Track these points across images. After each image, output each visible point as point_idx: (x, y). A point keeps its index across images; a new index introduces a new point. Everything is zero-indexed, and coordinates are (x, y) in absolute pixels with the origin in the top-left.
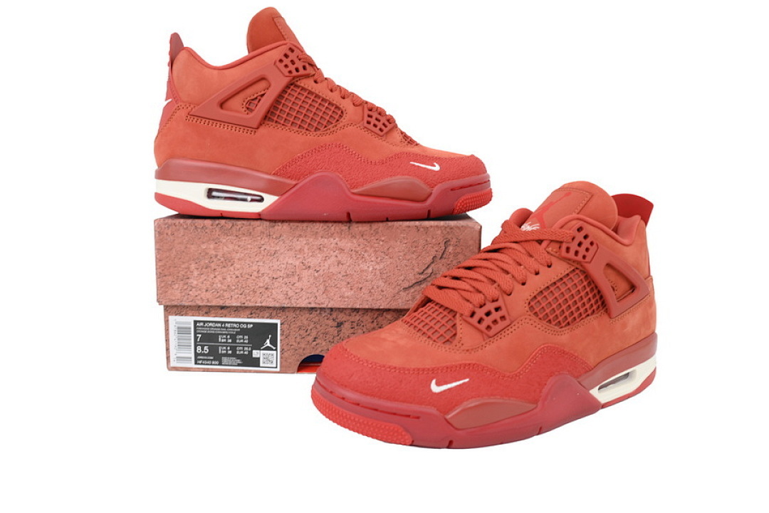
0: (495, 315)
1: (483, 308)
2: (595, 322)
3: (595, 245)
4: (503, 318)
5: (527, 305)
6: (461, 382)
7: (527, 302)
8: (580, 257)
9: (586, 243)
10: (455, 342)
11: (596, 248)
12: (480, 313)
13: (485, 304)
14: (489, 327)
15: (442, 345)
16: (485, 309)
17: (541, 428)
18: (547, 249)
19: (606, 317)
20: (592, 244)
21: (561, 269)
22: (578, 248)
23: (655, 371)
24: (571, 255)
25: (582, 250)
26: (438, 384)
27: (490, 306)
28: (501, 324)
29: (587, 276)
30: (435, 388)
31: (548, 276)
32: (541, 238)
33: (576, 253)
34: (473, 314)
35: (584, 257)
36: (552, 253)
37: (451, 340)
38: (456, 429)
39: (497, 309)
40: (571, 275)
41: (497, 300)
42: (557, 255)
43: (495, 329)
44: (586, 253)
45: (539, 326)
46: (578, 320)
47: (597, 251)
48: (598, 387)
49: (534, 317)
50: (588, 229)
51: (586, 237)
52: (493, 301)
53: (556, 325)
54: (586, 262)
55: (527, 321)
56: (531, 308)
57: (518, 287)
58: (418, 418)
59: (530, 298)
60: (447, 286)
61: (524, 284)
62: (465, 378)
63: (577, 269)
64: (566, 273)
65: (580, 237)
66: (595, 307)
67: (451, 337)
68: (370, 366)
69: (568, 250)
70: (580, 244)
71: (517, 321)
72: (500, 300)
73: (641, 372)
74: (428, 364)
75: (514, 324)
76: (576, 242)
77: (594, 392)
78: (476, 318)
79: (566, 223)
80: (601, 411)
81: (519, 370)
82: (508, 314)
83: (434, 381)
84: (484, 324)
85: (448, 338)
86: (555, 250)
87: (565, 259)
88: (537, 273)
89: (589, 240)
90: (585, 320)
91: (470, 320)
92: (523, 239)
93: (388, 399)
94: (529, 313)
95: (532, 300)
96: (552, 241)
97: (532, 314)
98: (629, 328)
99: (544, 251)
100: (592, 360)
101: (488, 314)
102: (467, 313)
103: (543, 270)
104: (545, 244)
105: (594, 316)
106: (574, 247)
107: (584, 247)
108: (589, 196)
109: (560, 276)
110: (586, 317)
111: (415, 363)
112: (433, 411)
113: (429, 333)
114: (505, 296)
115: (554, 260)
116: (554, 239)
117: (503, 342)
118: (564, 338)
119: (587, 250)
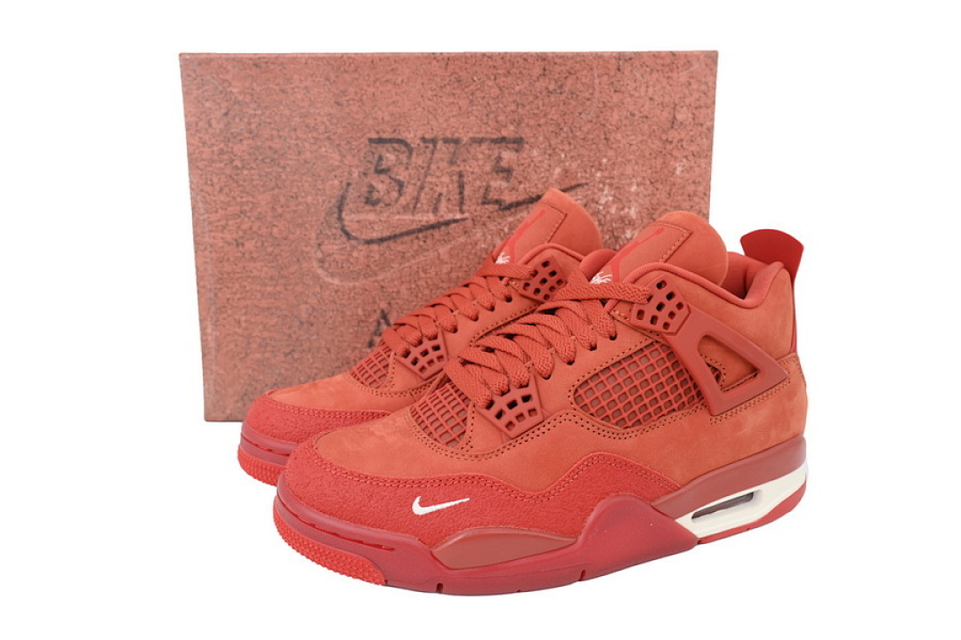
0: (522, 407)
1: (505, 396)
2: (683, 422)
3: (685, 309)
4: (532, 411)
5: (571, 394)
6: (457, 502)
7: (573, 389)
8: (659, 326)
9: (670, 306)
10: (462, 443)
11: (687, 312)
12: (501, 403)
13: (509, 391)
14: (510, 424)
15: (444, 447)
16: (508, 398)
17: (583, 572)
18: (612, 313)
19: (703, 415)
20: (680, 306)
21: (629, 341)
22: (657, 313)
23: (803, 487)
24: (646, 322)
25: (663, 316)
26: (422, 504)
27: (516, 394)
28: (529, 421)
29: (671, 353)
30: (418, 509)
31: (609, 352)
32: (606, 296)
33: (654, 320)
34: (490, 405)
35: (666, 325)
36: (619, 318)
37: (458, 439)
38: (448, 568)
39: (526, 399)
40: (647, 352)
41: (527, 386)
42: (624, 321)
43: (519, 427)
44: (669, 320)
45: (589, 426)
46: (655, 418)
47: (688, 316)
48: (692, 514)
49: (580, 413)
50: (675, 284)
51: (670, 296)
52: (521, 387)
53: (617, 424)
54: (671, 334)
55: (570, 417)
56: (577, 398)
57: (561, 367)
58: (392, 549)
59: (577, 384)
60: (473, 361)
61: (570, 363)
62: (465, 498)
63: (657, 342)
64: (638, 348)
65: (660, 296)
66: (685, 399)
67: (459, 436)
68: (334, 472)
69: (640, 314)
70: (660, 307)
71: (553, 417)
72: (532, 384)
73: (771, 493)
74: (415, 473)
75: (548, 421)
76: (655, 303)
77: (685, 521)
78: (495, 410)
79: (642, 275)
80: (698, 548)
81: (548, 489)
82: (542, 406)
83: (418, 500)
84: (505, 419)
85: (454, 436)
86: (623, 314)
87: (635, 328)
88: (593, 348)
89: (675, 301)
90: (668, 418)
91: (485, 411)
92: (585, 296)
93: (352, 520)
94: (574, 406)
95: (580, 386)
96: (619, 301)
97: (578, 408)
98: (747, 430)
99: (607, 316)
100: (677, 475)
101: (512, 405)
102: (482, 402)
103: (602, 343)
104: (609, 305)
105: (685, 411)
106: (650, 310)
107: (666, 311)
108: (686, 235)
109: (628, 353)
110: (669, 413)
111: (399, 471)
112: (415, 541)
113: (431, 429)
114: (541, 381)
115: (621, 329)
116: (621, 297)
117: (530, 446)
118: (629, 443)
119: (672, 315)
